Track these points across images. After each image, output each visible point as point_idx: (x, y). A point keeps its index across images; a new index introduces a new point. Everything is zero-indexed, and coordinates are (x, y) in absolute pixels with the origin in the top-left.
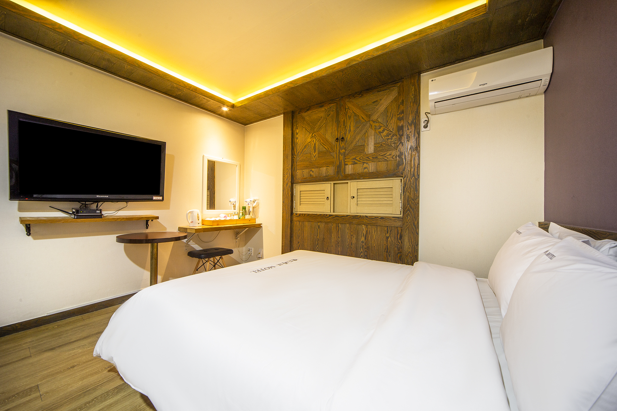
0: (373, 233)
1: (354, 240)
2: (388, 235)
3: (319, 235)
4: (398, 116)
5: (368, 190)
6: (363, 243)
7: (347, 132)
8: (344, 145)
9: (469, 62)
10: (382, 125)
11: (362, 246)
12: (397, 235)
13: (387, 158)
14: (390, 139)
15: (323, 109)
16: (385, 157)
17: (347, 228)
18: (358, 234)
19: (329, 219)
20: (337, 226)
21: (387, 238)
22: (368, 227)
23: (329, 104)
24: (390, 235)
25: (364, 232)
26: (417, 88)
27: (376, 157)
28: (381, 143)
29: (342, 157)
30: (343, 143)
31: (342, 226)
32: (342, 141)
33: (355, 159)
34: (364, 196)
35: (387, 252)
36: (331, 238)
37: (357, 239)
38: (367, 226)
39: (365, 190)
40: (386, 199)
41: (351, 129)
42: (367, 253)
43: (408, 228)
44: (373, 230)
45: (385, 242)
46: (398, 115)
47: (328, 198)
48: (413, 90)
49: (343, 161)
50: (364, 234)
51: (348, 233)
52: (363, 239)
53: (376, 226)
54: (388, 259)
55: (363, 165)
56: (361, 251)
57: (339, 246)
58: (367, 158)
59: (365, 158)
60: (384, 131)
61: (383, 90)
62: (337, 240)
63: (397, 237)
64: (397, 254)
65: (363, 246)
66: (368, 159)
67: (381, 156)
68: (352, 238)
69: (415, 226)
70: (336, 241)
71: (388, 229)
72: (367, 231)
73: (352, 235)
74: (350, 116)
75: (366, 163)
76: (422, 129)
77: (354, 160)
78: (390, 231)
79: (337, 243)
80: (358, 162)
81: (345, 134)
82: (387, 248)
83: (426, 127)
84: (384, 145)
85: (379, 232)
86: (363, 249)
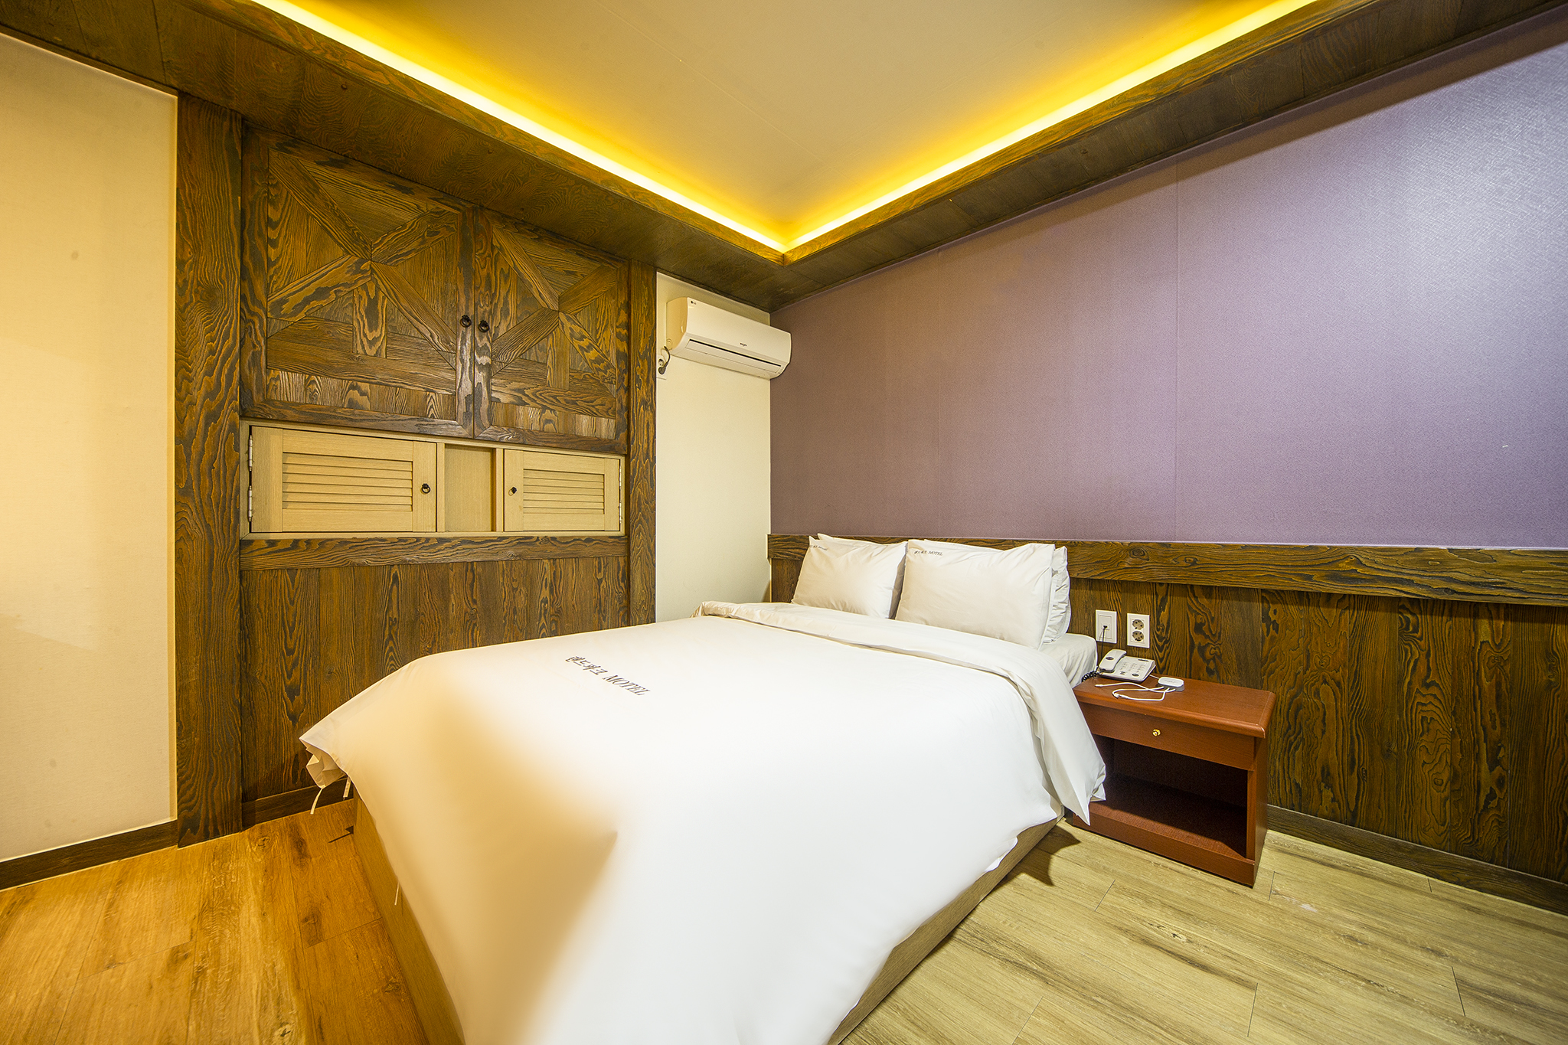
0: (570, 575)
1: (521, 601)
2: (600, 576)
3: (395, 606)
4: (618, 330)
5: (551, 476)
6: (547, 602)
7: (499, 314)
8: (488, 345)
9: (724, 300)
10: (587, 335)
11: (543, 612)
12: (618, 573)
13: (597, 410)
14: (603, 371)
15: (408, 200)
16: (593, 406)
17: (501, 571)
18: (532, 583)
19: (439, 550)
20: (467, 570)
21: (600, 581)
22: (558, 564)
23: (435, 199)
24: (605, 574)
25: (549, 577)
26: (652, 294)
27: (574, 403)
28: (584, 372)
29: (480, 377)
30: (485, 338)
31: (484, 569)
32: (484, 331)
33: (520, 391)
34: (541, 490)
35: (599, 611)
36: (447, 608)
37: (530, 596)
38: (555, 560)
39: (542, 475)
40: (589, 499)
41: (508, 309)
42: (556, 625)
43: (639, 556)
44: (570, 570)
45: (595, 592)
46: (617, 327)
47: (425, 486)
48: (646, 293)
49: (485, 389)
50: (549, 581)
51: (503, 583)
52: (545, 593)
53: (575, 558)
54: (601, 625)
55: (543, 412)
56: (541, 625)
57: (475, 624)
58: (551, 398)
59: (549, 396)
60: (590, 347)
61: (589, 258)
62: (469, 610)
63: (618, 577)
64: (619, 612)
65: (546, 610)
66: (554, 400)
67: (585, 402)
68: (514, 597)
69: (650, 551)
70: (466, 612)
71: (600, 563)
72: (554, 574)
73: (517, 589)
74: (506, 272)
75: (549, 408)
76: (658, 374)
77: (520, 395)
78: (605, 567)
79: (467, 618)
80: (528, 401)
81: (492, 314)
82: (600, 604)
83: (662, 371)
84: (591, 381)
85: (582, 572)
86: (545, 617)
